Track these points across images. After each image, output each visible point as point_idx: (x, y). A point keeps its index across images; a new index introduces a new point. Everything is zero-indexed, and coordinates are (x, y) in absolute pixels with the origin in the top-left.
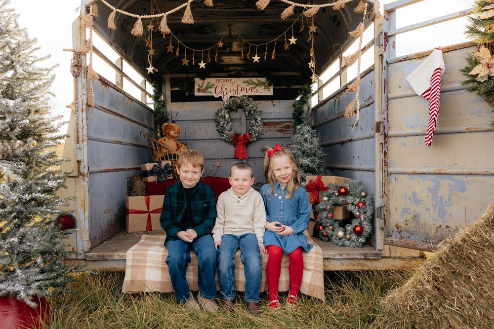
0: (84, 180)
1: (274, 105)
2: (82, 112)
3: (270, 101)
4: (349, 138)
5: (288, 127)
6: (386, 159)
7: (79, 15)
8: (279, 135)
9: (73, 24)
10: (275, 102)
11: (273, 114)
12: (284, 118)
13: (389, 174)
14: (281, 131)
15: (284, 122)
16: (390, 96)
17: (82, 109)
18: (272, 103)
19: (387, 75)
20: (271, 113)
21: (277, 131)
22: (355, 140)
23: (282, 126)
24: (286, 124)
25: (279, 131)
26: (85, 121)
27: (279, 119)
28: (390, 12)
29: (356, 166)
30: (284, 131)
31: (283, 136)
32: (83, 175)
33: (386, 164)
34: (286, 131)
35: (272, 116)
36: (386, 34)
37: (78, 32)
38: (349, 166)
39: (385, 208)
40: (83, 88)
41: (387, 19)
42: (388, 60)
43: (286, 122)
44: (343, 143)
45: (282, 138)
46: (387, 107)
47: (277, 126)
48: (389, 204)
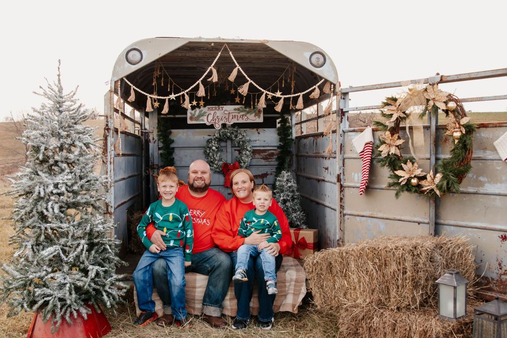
0: (111, 218)
1: (259, 133)
2: (111, 164)
3: (255, 130)
4: (323, 178)
5: (272, 154)
6: (342, 204)
7: (110, 89)
8: (263, 162)
9: (105, 96)
10: (260, 130)
11: (257, 142)
12: (268, 146)
13: (344, 215)
14: (265, 158)
15: (269, 150)
16: (346, 156)
17: (111, 162)
18: (257, 130)
19: (344, 140)
20: (256, 141)
21: (261, 158)
22: (326, 182)
23: (266, 154)
24: (270, 152)
25: (263, 158)
26: (112, 171)
27: (263, 147)
28: (345, 94)
29: (327, 204)
30: (269, 159)
31: (267, 163)
32: (110, 214)
33: (342, 207)
34: (271, 158)
35: (257, 144)
36: (342, 110)
37: (109, 101)
38: (322, 202)
39: (341, 240)
40: (111, 146)
41: (344, 99)
42: (344, 129)
43: (271, 150)
44: (319, 181)
45: (266, 165)
46: (343, 164)
47: (261, 154)
48: (344, 237)
